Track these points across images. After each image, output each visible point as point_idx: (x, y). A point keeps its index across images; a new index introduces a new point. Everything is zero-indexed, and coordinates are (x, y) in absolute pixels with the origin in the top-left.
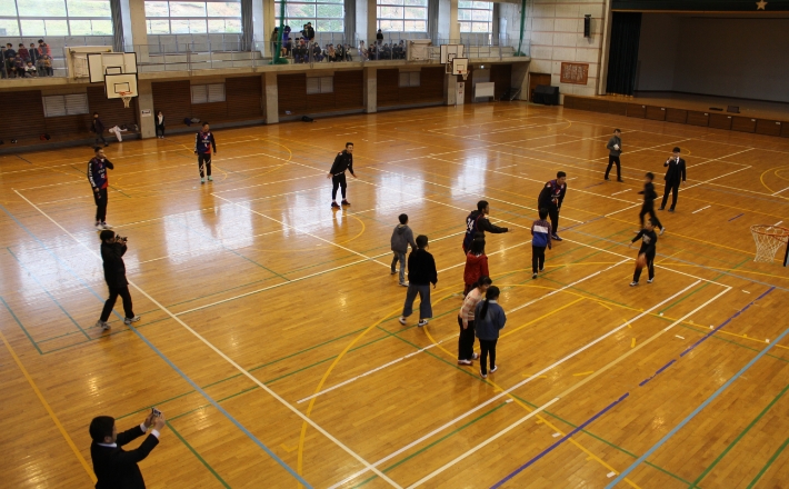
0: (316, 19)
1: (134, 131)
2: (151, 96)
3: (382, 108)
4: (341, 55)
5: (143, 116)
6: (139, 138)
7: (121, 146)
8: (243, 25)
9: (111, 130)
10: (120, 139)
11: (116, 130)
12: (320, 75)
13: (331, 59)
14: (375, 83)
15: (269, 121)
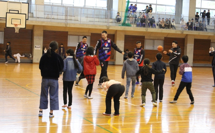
0: (156, 5)
1: (29, 57)
2: (42, 38)
3: (196, 65)
4: (168, 25)
5: (35, 49)
6: (31, 62)
7: (19, 65)
8: (108, 4)
9: (15, 55)
10: (19, 61)
11: (18, 56)
12: (155, 38)
13: (161, 27)
14: (193, 47)
15: (117, 63)
